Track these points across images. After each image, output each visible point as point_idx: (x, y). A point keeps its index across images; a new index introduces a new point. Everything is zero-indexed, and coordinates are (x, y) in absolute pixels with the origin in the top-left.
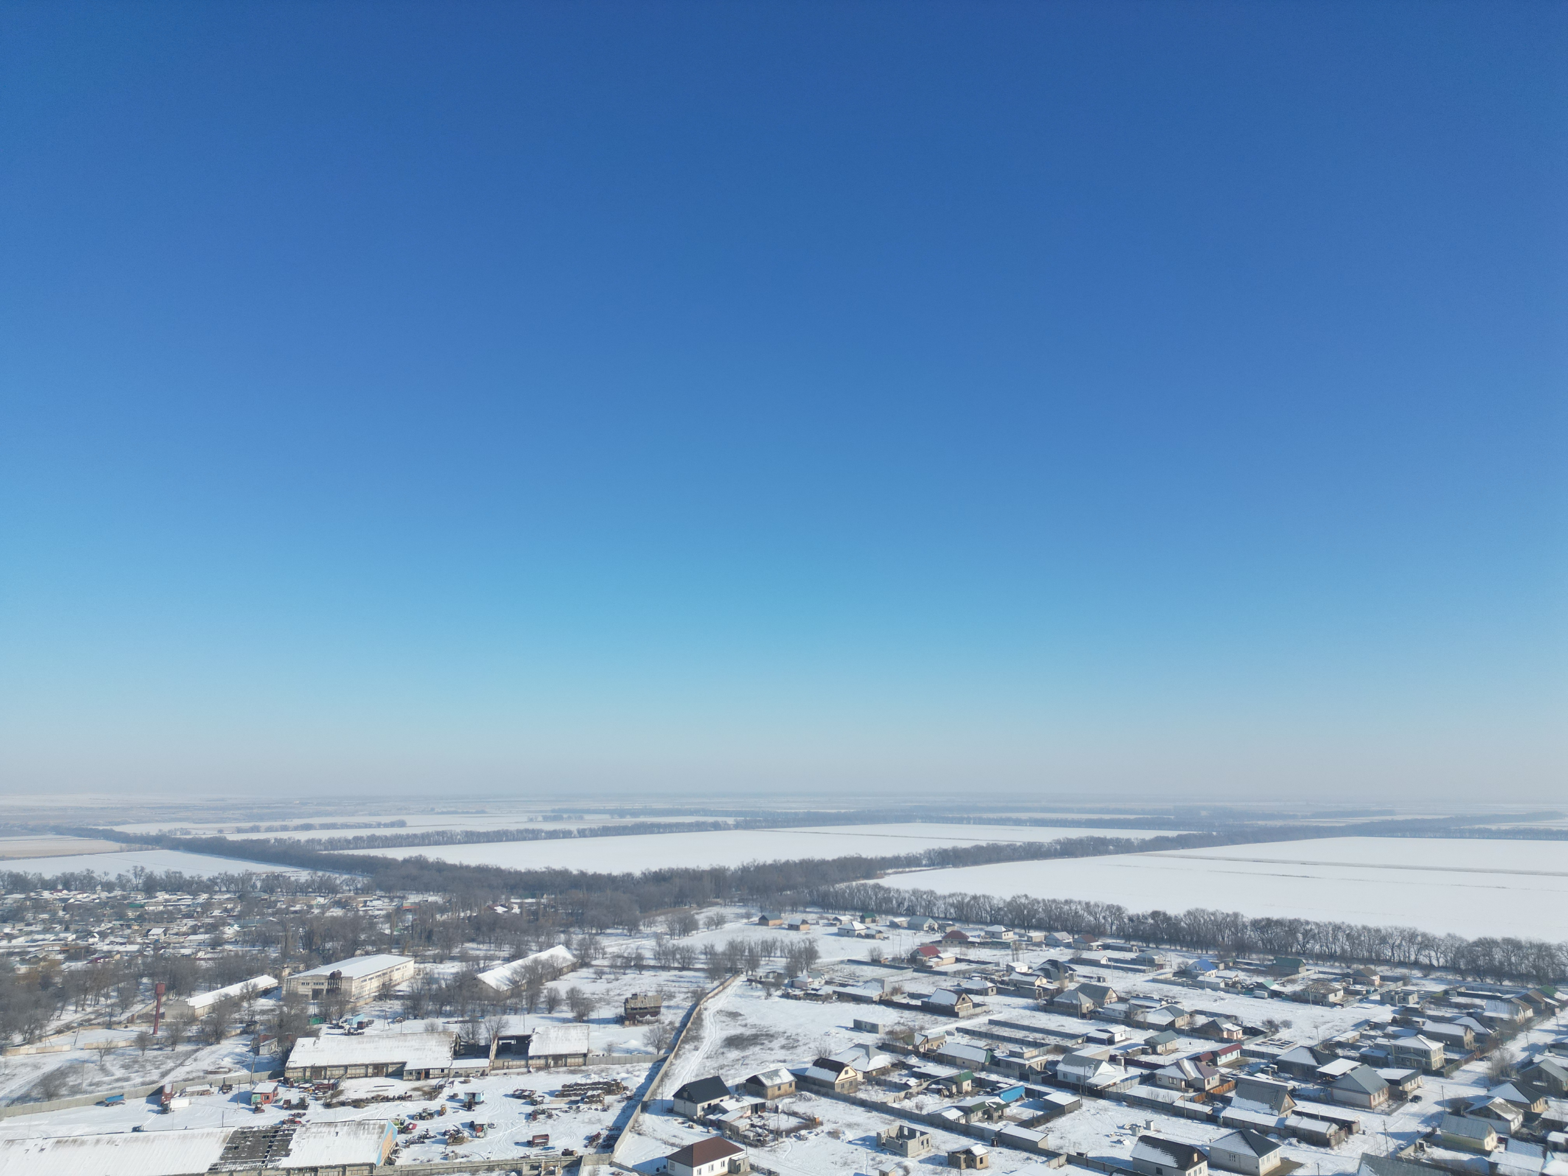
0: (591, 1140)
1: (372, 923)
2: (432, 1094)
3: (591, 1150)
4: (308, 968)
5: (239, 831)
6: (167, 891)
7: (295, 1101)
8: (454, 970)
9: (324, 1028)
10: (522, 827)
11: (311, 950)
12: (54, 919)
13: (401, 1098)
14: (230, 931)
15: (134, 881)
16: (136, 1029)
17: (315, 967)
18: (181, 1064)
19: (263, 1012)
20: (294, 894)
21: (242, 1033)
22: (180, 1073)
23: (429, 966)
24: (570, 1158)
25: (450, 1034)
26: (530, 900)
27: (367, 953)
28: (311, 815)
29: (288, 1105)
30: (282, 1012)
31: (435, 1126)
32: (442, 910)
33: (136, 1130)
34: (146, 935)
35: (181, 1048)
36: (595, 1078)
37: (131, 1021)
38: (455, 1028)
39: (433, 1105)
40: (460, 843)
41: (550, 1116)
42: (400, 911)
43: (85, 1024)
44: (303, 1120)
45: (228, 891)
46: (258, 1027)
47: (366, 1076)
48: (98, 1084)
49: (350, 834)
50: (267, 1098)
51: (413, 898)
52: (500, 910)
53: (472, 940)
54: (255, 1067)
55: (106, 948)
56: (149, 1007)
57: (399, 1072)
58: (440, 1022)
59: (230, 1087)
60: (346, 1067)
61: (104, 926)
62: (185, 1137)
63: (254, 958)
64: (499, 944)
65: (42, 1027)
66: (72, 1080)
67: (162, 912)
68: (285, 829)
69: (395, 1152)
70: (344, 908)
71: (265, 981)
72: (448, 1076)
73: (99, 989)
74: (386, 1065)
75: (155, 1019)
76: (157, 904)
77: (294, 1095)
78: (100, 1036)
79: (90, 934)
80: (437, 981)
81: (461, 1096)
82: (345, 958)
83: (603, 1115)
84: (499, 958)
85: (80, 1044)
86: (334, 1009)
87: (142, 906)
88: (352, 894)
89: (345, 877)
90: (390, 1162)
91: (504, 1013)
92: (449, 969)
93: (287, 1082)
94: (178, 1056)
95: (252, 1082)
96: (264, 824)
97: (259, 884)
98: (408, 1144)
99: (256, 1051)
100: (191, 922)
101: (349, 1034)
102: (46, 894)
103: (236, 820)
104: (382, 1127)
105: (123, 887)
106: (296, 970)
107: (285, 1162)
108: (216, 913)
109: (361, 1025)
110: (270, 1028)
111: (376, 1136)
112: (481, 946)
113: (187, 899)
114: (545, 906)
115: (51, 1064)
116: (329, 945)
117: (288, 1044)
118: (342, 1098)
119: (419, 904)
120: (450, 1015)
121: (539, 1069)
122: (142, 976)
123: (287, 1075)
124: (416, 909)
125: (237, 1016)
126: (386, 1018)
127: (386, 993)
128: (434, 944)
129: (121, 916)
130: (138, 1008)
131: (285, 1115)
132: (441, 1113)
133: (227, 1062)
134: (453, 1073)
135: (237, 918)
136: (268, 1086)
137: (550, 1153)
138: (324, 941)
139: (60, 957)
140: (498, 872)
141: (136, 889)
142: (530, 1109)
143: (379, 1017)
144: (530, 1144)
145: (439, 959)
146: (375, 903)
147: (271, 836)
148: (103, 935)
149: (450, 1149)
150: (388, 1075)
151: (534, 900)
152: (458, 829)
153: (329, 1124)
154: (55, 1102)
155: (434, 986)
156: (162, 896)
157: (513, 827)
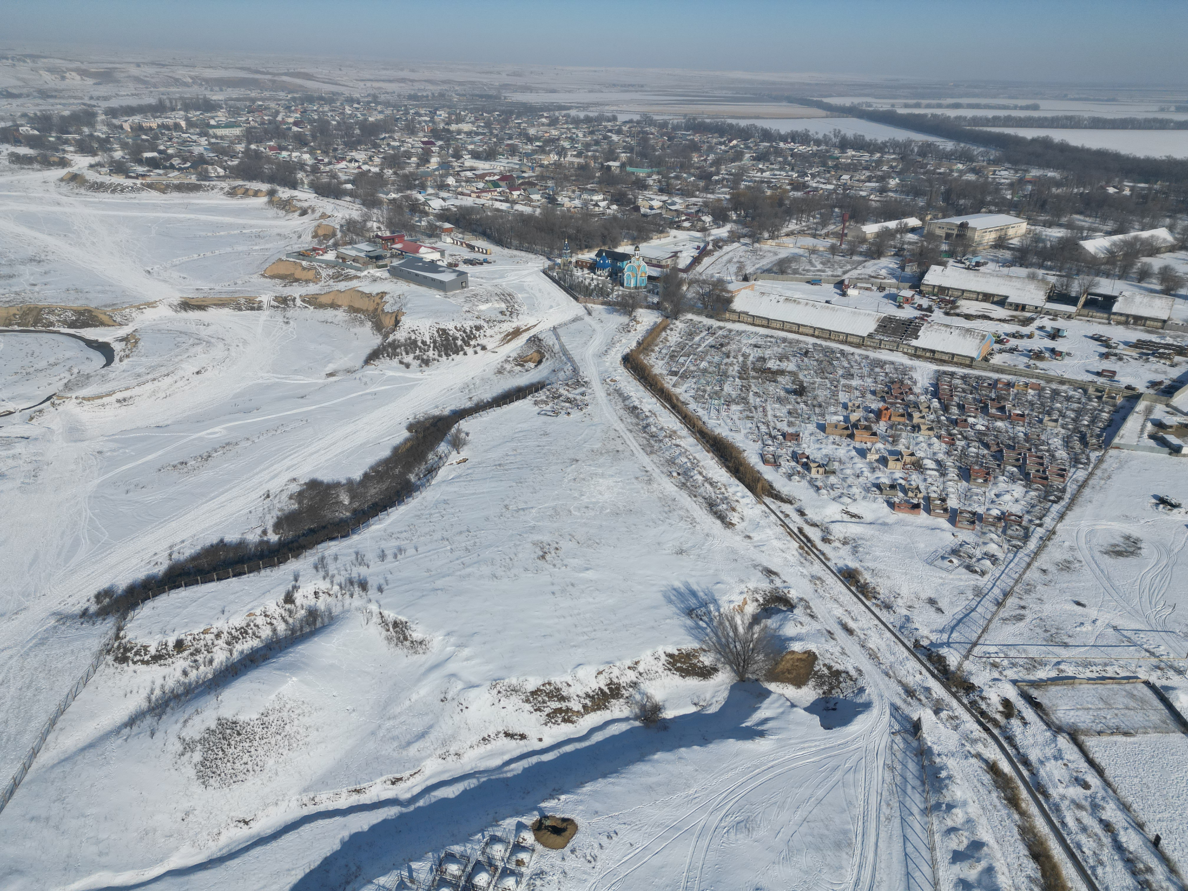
0: (1153, 384)
1: (997, 188)
2: (1027, 322)
3: (1152, 391)
4: (944, 217)
5: (906, 106)
6: (854, 149)
7: (925, 306)
8: (1060, 235)
9: (951, 261)
10: (1150, 116)
11: (948, 204)
12: (785, 162)
13: (1000, 320)
14: (893, 183)
15: (834, 140)
16: (830, 241)
17: (950, 216)
18: (855, 268)
19: (910, 243)
20: (941, 159)
21: (894, 255)
22: (854, 274)
23: (1039, 229)
24: (1130, 393)
25: (1047, 283)
26: (1142, 185)
27: (990, 212)
28: (961, 96)
29: (920, 308)
30: (922, 245)
31: (1023, 344)
32: (1058, 184)
33: (827, 302)
34: (839, 179)
35: (856, 258)
36: (1169, 340)
37: (827, 235)
38: (1052, 279)
39: (1025, 330)
40: (1085, 127)
41: (1121, 359)
42: (1022, 182)
43: (801, 232)
44: (929, 319)
45: (894, 153)
46: (905, 253)
47: (977, 300)
48: (808, 271)
49: (990, 114)
50: (907, 300)
51: (1035, 173)
52: (1111, 190)
53: (1080, 213)
54: (901, 279)
55: (814, 185)
56: (838, 228)
57: (1002, 302)
58: (1041, 272)
59: (884, 289)
60: (963, 291)
61: (814, 170)
62: (855, 313)
63: (907, 204)
64: (1104, 219)
65: (778, 230)
66: (794, 265)
67: (850, 164)
68: (939, 106)
69: (991, 354)
70: (977, 174)
71: (913, 222)
72: (1040, 312)
73: (810, 211)
74: (993, 295)
75: (841, 236)
76: (847, 158)
77: (925, 302)
78: (809, 241)
79: (806, 175)
80: (1043, 241)
81: (1048, 329)
82: (973, 213)
83: (1169, 369)
84: (1101, 231)
85: (798, 245)
86: (959, 249)
87: (838, 158)
88: (985, 164)
89: (981, 149)
90: (986, 359)
91: (1097, 275)
92: (1056, 233)
93: (921, 293)
94: (853, 263)
95: (898, 288)
96: (924, 102)
97: (916, 150)
98: (1001, 351)
99: (902, 268)
100: (868, 173)
101: (968, 268)
102: (782, 145)
103: (906, 97)
104: (984, 336)
105: (827, 144)
106: (935, 217)
107: (914, 343)
108: (885, 168)
109: (978, 264)
110: (913, 255)
111: (978, 341)
112: (1087, 219)
113: (866, 156)
114: (1157, 192)
115: (783, 254)
116: (962, 202)
117: (924, 268)
118: (958, 311)
119: (1039, 177)
120: (1050, 268)
121: (1118, 323)
122: (835, 207)
123: (922, 288)
124: (1034, 182)
125: (892, 243)
126: (998, 262)
127: (1000, 243)
128: (1046, 212)
129: (824, 164)
130: (831, 227)
131: (917, 313)
132: (1030, 336)
133: (883, 272)
134: (1044, 311)
135: (899, 174)
136: (908, 293)
137: (1115, 384)
138: (959, 198)
139: (788, 187)
140: (1116, 157)
141: (834, 146)
142: (1104, 350)
143: (993, 260)
144: (1098, 374)
145: (1049, 224)
146: (1003, 173)
147: (929, 112)
148: (813, 176)
149: (1032, 362)
150: (993, 303)
151: (1146, 185)
152: (1086, 115)
153: (947, 326)
154: (785, 276)
155: (1041, 245)
156: (850, 152)
157: (1141, 116)
